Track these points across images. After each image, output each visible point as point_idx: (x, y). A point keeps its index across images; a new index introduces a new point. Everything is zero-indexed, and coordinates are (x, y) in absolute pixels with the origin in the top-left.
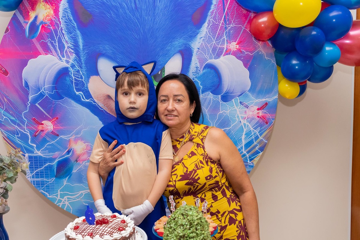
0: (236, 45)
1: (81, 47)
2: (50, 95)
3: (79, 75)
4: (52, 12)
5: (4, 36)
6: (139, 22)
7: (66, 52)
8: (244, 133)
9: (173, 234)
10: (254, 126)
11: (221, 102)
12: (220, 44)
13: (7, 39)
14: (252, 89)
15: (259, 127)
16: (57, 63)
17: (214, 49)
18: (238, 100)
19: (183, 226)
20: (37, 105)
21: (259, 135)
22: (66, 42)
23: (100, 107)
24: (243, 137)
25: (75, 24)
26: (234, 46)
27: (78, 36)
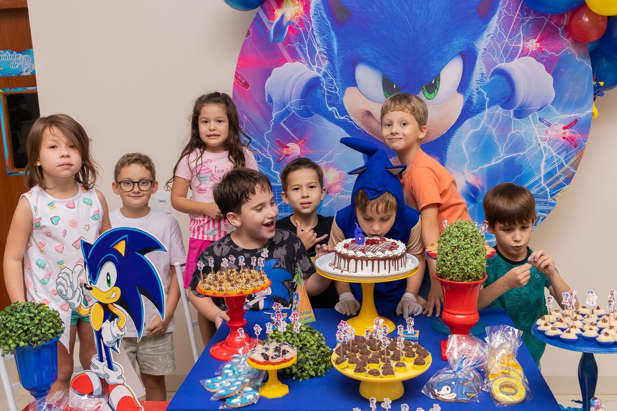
0: (536, 43)
1: (336, 52)
2: (297, 111)
3: (333, 86)
4: (302, 9)
5: (246, 41)
6: (408, 18)
7: (318, 57)
8: (544, 160)
9: (448, 246)
10: (558, 150)
11: (513, 119)
12: (514, 42)
13: (249, 44)
14: (557, 102)
15: (565, 151)
16: (306, 72)
17: (506, 50)
18: (537, 115)
19: (458, 237)
20: (281, 123)
21: (564, 163)
22: (318, 45)
23: (358, 126)
24: (543, 164)
25: (329, 23)
26: (533, 44)
27: (332, 38)
